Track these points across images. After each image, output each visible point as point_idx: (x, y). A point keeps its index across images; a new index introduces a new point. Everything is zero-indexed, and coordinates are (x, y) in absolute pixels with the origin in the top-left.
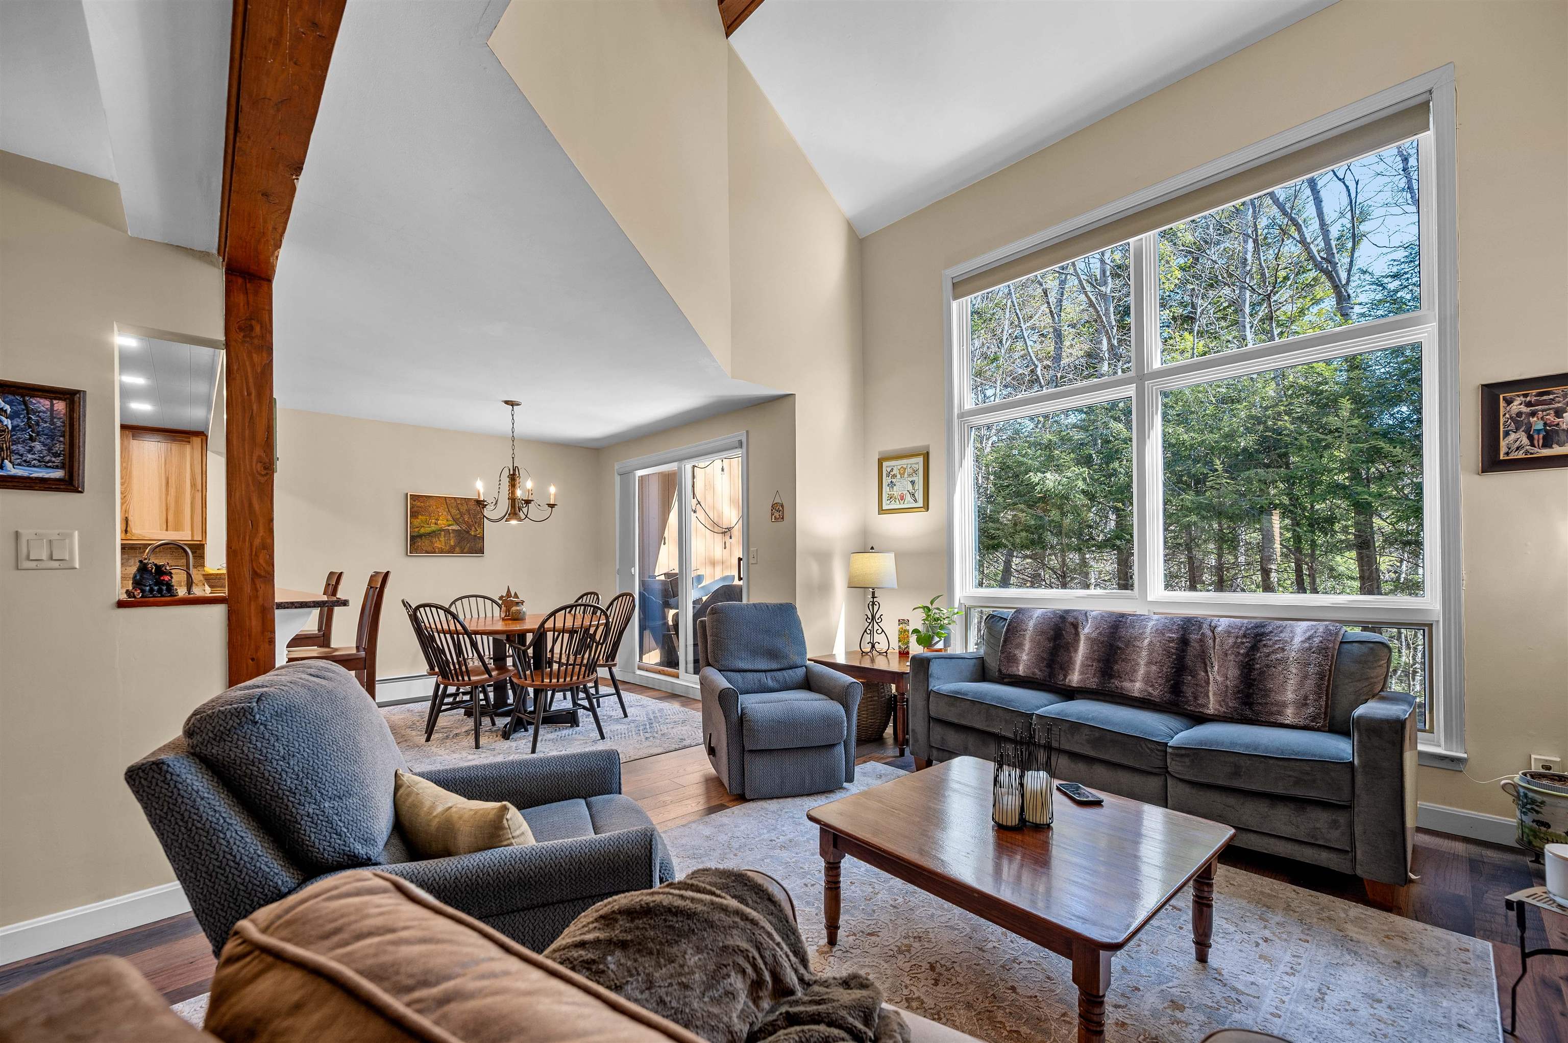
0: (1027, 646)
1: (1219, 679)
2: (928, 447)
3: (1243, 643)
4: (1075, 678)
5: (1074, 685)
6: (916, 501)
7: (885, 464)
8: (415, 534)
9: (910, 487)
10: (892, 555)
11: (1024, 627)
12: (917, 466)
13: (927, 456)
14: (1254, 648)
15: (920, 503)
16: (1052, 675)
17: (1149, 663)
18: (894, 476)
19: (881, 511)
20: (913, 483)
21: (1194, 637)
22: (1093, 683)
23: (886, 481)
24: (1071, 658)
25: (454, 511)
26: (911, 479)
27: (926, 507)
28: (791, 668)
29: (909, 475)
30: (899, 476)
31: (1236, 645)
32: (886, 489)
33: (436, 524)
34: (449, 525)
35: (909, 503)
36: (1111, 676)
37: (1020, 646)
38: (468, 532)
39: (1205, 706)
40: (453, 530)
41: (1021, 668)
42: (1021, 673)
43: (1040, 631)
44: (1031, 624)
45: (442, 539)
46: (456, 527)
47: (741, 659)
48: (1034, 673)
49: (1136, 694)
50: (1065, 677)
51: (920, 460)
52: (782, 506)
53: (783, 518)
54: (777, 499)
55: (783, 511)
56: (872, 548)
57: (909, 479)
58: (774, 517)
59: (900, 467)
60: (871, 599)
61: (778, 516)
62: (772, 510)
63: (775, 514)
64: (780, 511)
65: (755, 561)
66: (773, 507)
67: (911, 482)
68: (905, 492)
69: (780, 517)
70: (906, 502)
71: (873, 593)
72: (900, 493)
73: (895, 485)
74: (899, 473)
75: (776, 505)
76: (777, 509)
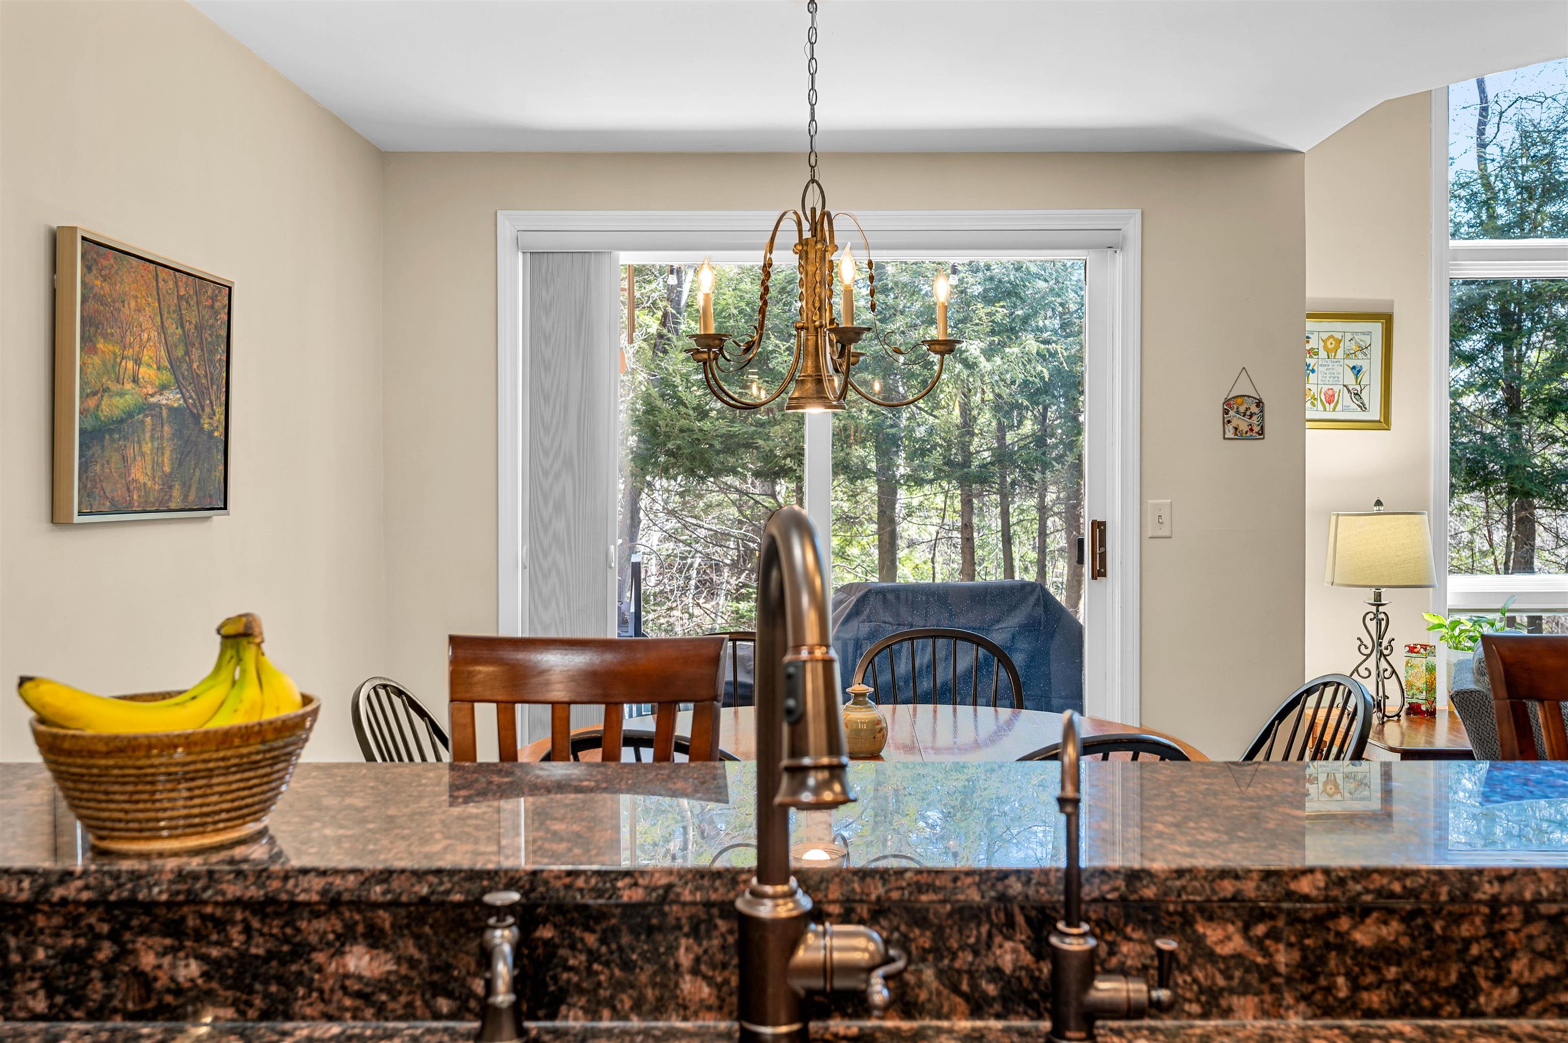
2: (1391, 304)
6: (1363, 407)
8: (90, 423)
9: (1350, 379)
10: (1427, 519)
12: (1367, 339)
13: (1387, 320)
15: (1374, 413)
18: (1313, 353)
20: (1357, 371)
25: (173, 329)
26: (1352, 363)
27: (1384, 423)
29: (1348, 356)
30: (1323, 354)
33: (135, 380)
34: (163, 388)
35: (1353, 410)
38: (197, 418)
40: (170, 409)
45: (147, 448)
46: (172, 398)
51: (1377, 328)
52: (1259, 403)
53: (1262, 432)
54: (1243, 388)
55: (1263, 417)
56: (1379, 503)
57: (1347, 362)
58: (1230, 428)
59: (1324, 336)
60: (1374, 609)
61: (1244, 427)
62: (1226, 412)
63: (1235, 422)
64: (1251, 416)
65: (1165, 532)
66: (1228, 405)
67: (1354, 368)
68: (1336, 389)
69: (1252, 430)
70: (1339, 407)
71: (1378, 596)
72: (1325, 388)
73: (1313, 371)
74: (1325, 347)
75: (1239, 400)
76: (1242, 409)
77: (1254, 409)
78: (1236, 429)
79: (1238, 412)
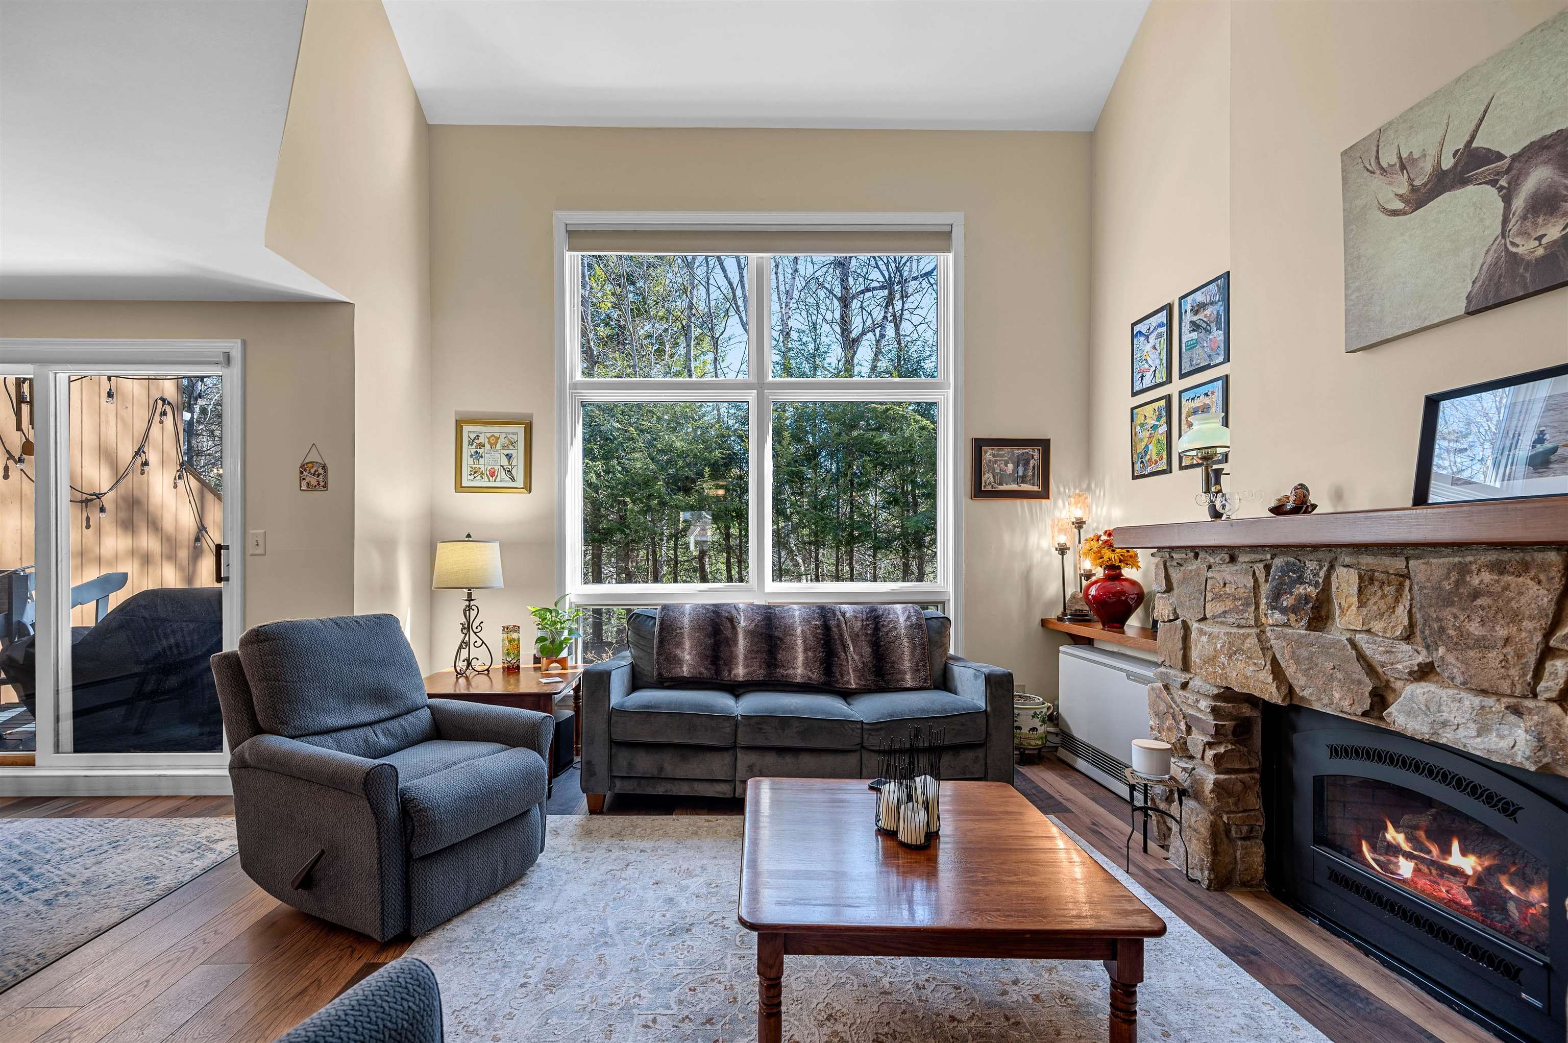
0: (687, 644)
1: (856, 658)
2: (531, 415)
3: (868, 625)
4: (740, 671)
5: (741, 679)
6: (513, 479)
7: (466, 429)
9: (505, 461)
10: (496, 546)
11: (679, 625)
12: (515, 437)
13: (529, 427)
14: (877, 629)
15: (518, 483)
16: (718, 672)
17: (806, 650)
18: (481, 445)
19: (460, 488)
20: (509, 456)
21: (833, 623)
22: (760, 674)
23: (467, 450)
24: (732, 652)
26: (506, 452)
27: (527, 489)
28: (409, 712)
29: (503, 447)
30: (487, 446)
31: (864, 627)
32: (467, 461)
35: (502, 479)
36: (776, 666)
37: (680, 644)
39: (848, 682)
41: (685, 669)
42: (685, 674)
43: (697, 627)
44: (686, 621)
47: (329, 711)
48: (700, 673)
49: (799, 680)
50: (730, 672)
51: (520, 429)
52: (324, 467)
53: (325, 486)
54: (314, 457)
55: (326, 476)
56: (469, 536)
57: (503, 451)
58: (304, 483)
59: (488, 435)
60: (467, 603)
61: (314, 482)
62: (301, 473)
63: (308, 479)
64: (318, 476)
65: (260, 551)
66: (303, 467)
67: (507, 455)
68: (496, 468)
69: (319, 484)
70: (498, 479)
71: (470, 595)
72: (489, 468)
73: (482, 457)
74: (489, 442)
75: (310, 465)
76: (313, 471)
77: (321, 471)
78: (308, 484)
79: (310, 473)
